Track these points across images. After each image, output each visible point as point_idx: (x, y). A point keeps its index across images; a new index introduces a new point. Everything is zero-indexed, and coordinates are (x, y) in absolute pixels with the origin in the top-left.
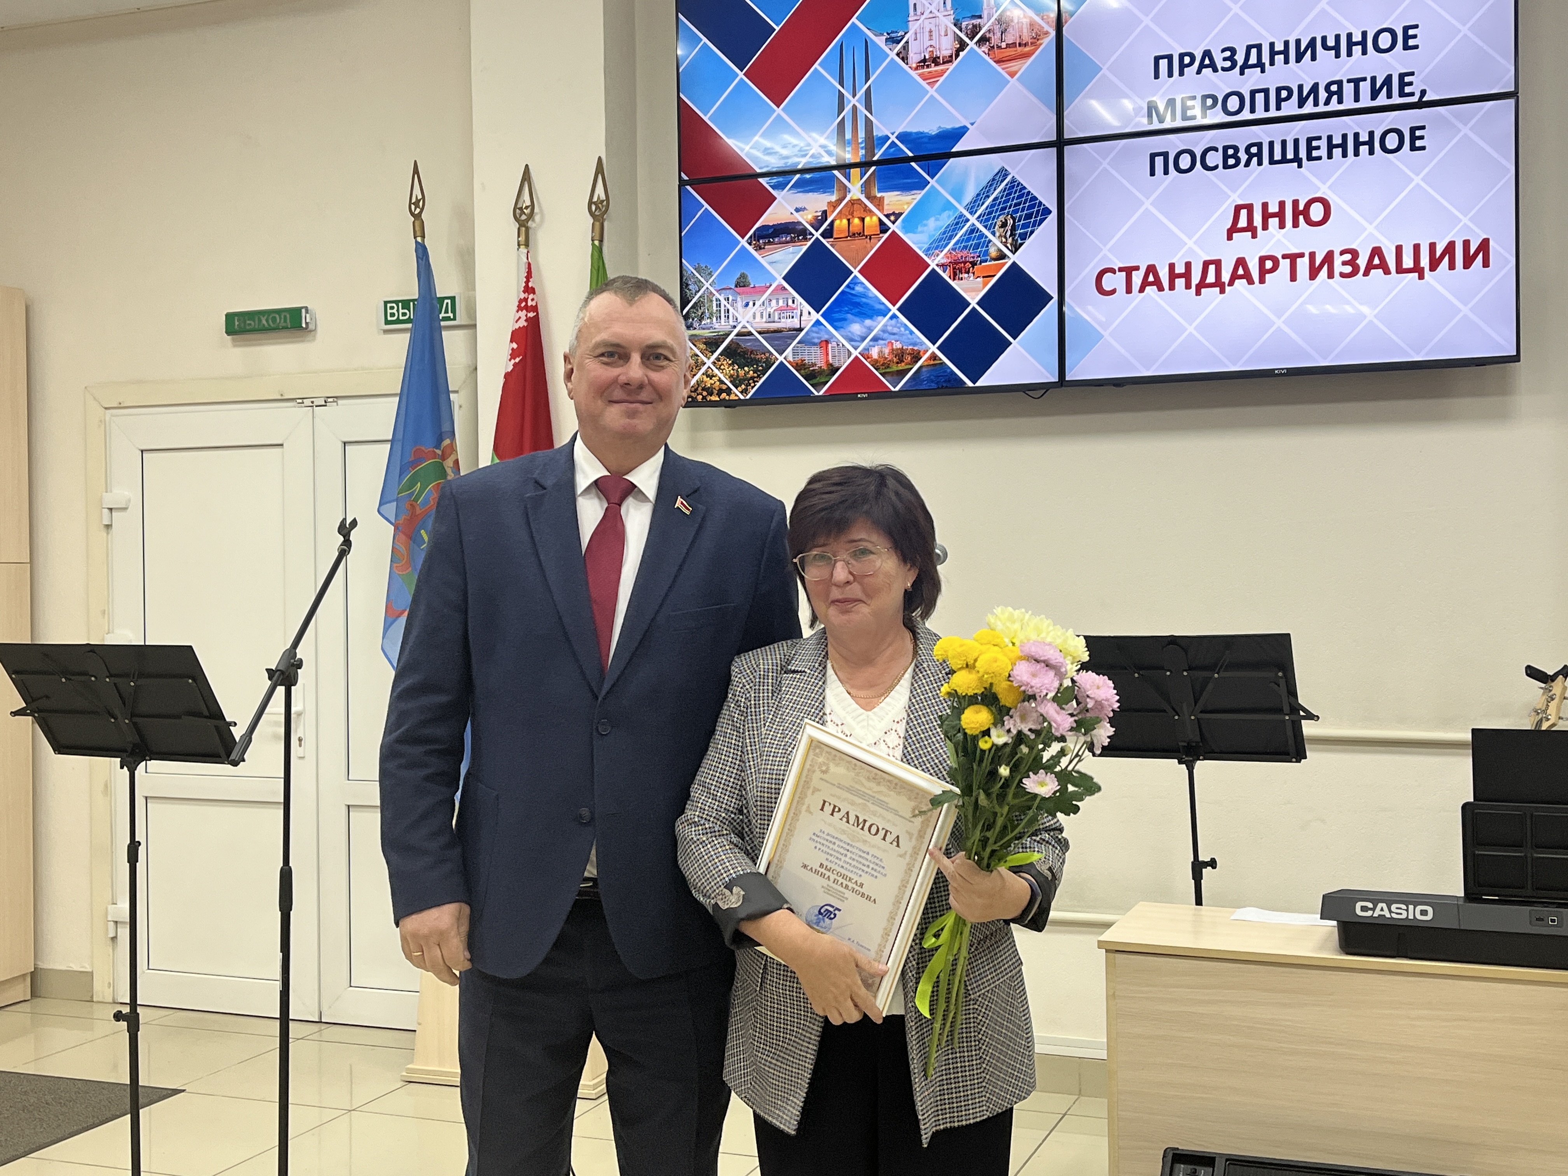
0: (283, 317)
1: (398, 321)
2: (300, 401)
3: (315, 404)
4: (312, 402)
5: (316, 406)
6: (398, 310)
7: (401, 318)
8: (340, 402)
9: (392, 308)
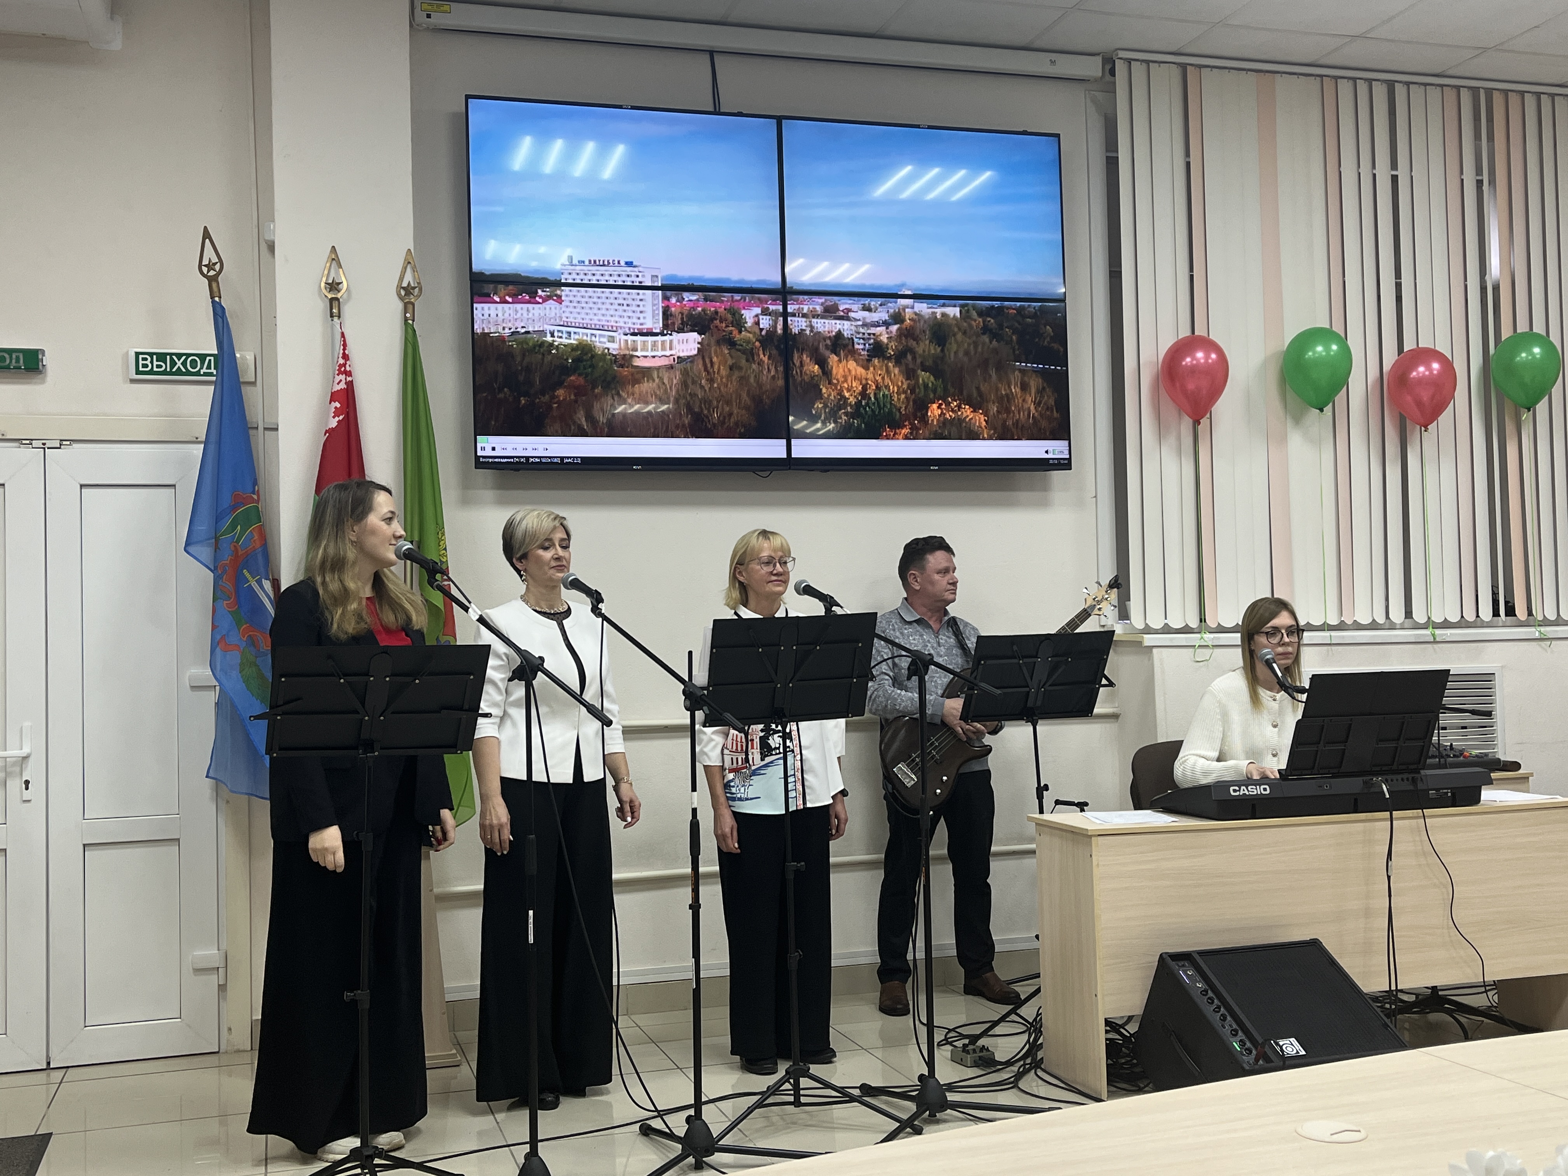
0: (14, 356)
1: (151, 372)
2: (28, 442)
3: (47, 446)
4: (44, 444)
5: (48, 448)
6: (152, 362)
7: (155, 369)
8: (75, 445)
9: (146, 359)
